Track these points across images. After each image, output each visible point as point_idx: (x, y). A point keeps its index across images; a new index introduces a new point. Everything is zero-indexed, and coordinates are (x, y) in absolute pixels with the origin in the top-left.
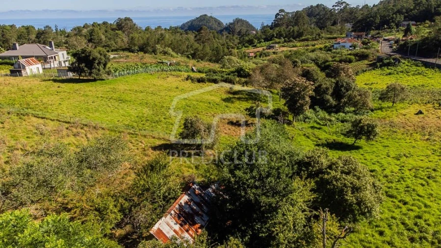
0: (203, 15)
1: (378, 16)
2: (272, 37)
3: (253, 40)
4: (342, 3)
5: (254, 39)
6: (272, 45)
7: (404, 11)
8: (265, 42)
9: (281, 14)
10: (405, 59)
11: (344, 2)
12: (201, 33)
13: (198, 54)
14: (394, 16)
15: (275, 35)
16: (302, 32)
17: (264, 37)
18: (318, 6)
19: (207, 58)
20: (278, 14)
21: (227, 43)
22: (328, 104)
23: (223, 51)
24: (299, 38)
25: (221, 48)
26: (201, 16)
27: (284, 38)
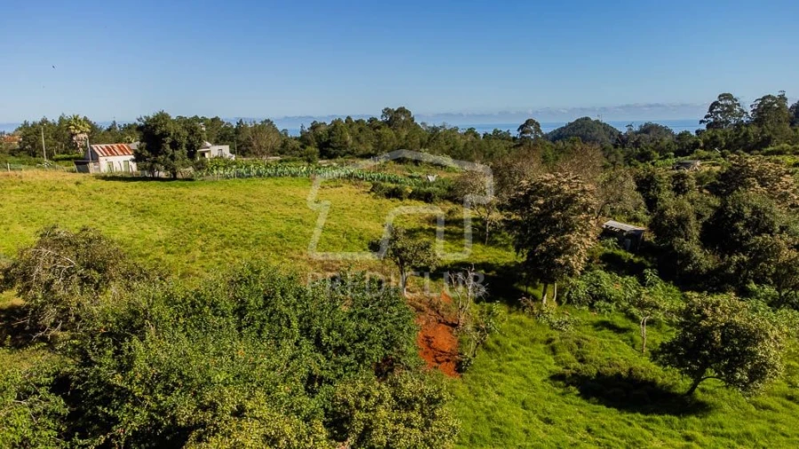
0: (582, 119)
2: (694, 148)
3: (649, 153)
5: (654, 152)
8: (675, 156)
9: (723, 102)
15: (702, 145)
16: (770, 137)
17: (677, 147)
20: (715, 104)
22: (690, 267)
24: (760, 150)
26: (577, 120)
27: (722, 149)
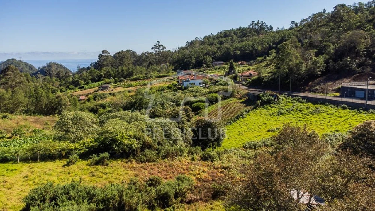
0: (11, 59)
1: (193, 57)
2: (100, 78)
4: (160, 46)
5: (81, 81)
6: (104, 85)
8: (92, 82)
9: (104, 54)
12: (7, 75)
13: (5, 105)
14: (205, 57)
16: (132, 71)
17: (90, 77)
19: (20, 108)
20: (101, 55)
21: (46, 86)
23: (48, 97)
24: (130, 78)
25: (44, 94)
27: (114, 78)
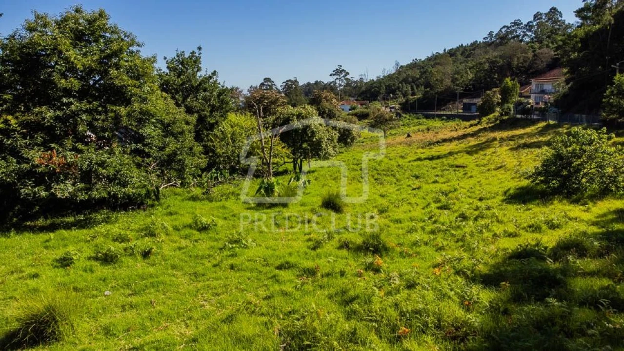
1: (383, 86)
4: (341, 71)
7: (410, 79)
10: (406, 114)
11: (343, 70)
14: (400, 85)
18: (316, 83)
